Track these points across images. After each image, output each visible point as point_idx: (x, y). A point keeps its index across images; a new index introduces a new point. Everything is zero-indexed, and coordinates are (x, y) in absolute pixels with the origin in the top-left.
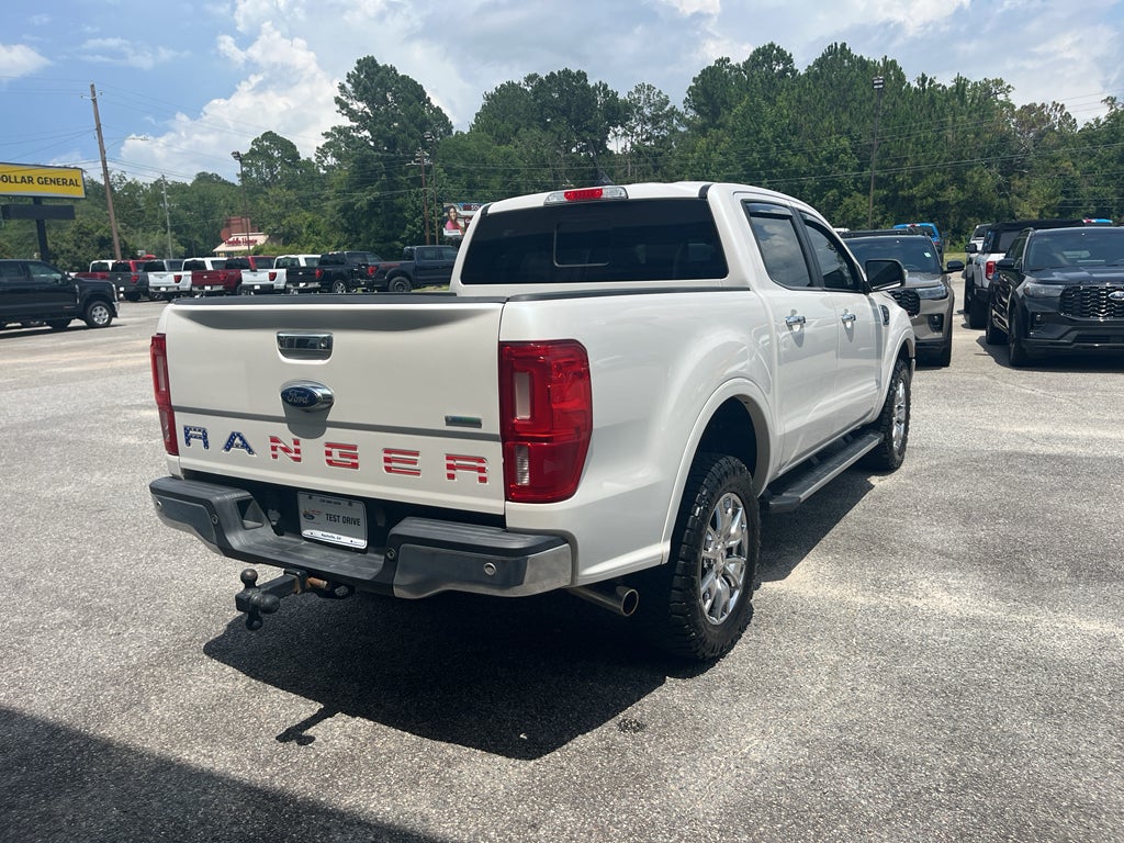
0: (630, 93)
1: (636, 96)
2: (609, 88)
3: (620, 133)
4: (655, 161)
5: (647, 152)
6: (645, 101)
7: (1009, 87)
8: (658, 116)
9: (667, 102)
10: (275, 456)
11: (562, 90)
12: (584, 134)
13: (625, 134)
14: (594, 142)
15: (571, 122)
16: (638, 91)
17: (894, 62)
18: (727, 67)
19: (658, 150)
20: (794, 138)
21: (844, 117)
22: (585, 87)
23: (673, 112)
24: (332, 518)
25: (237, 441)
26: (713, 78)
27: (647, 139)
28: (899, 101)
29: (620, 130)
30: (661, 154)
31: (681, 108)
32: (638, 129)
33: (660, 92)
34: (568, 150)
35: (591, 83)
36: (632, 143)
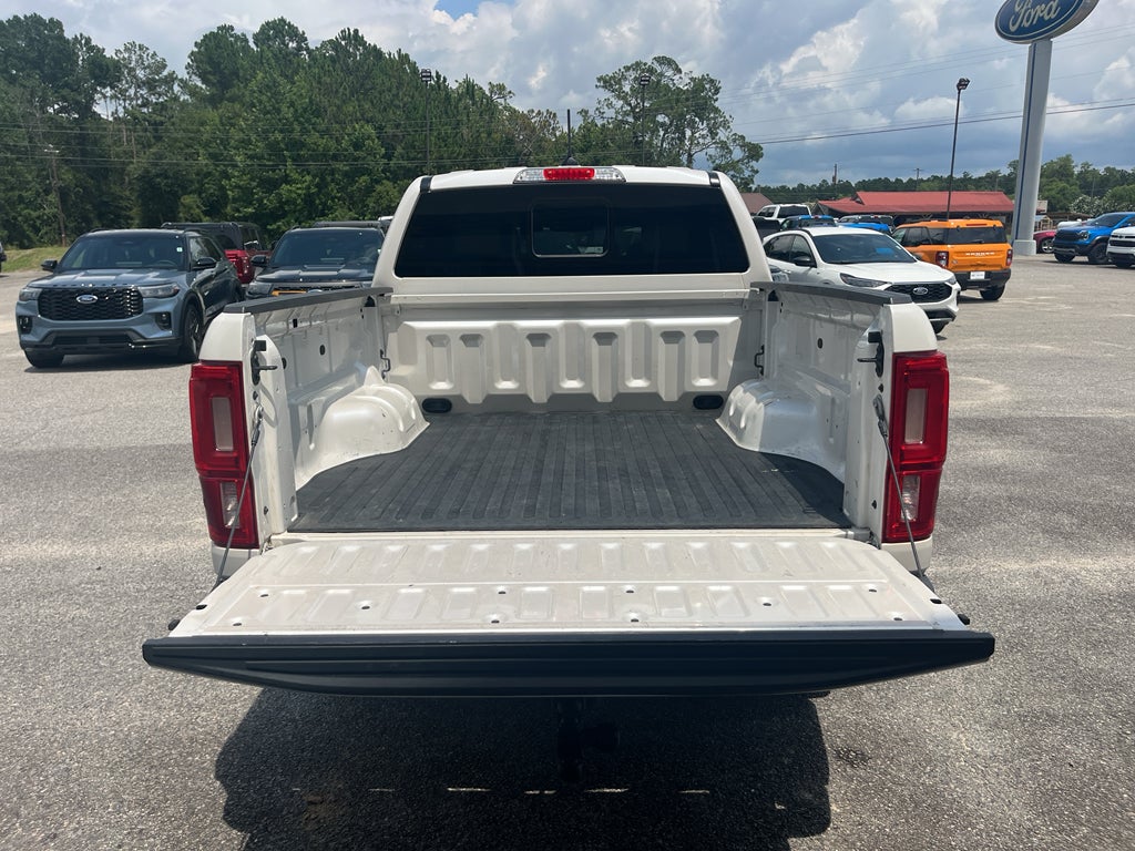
0: (117, 51)
1: (126, 55)
2: (93, 43)
3: (108, 95)
4: (156, 130)
5: (145, 120)
6: (137, 62)
7: (510, 92)
8: (154, 80)
9: (165, 66)
11: (31, 38)
12: (65, 92)
13: (114, 97)
14: (78, 103)
15: (44, 78)
16: (127, 49)
17: (407, 55)
18: (232, 36)
19: (158, 119)
20: (319, 120)
21: (367, 106)
22: (61, 37)
23: (171, 79)
26: (218, 47)
27: (144, 105)
28: (416, 94)
29: (108, 91)
30: (162, 123)
31: (182, 74)
32: (132, 91)
33: (155, 54)
34: (43, 109)
35: (69, 35)
36: (124, 107)
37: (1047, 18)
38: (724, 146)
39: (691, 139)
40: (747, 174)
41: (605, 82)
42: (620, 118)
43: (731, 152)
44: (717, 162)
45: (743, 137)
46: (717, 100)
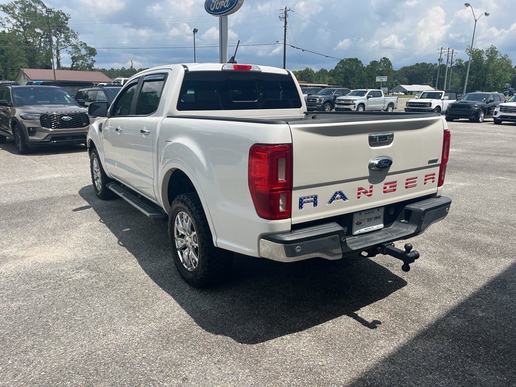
10: (359, 198)
24: (369, 220)
25: (338, 196)
37: (225, 7)
38: (75, 47)
39: (57, 42)
40: (90, 62)
41: (4, 8)
42: (15, 28)
43: (80, 51)
44: (74, 55)
45: (85, 44)
46: (67, 24)
